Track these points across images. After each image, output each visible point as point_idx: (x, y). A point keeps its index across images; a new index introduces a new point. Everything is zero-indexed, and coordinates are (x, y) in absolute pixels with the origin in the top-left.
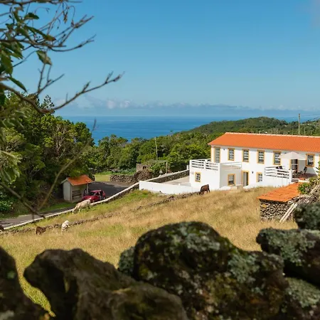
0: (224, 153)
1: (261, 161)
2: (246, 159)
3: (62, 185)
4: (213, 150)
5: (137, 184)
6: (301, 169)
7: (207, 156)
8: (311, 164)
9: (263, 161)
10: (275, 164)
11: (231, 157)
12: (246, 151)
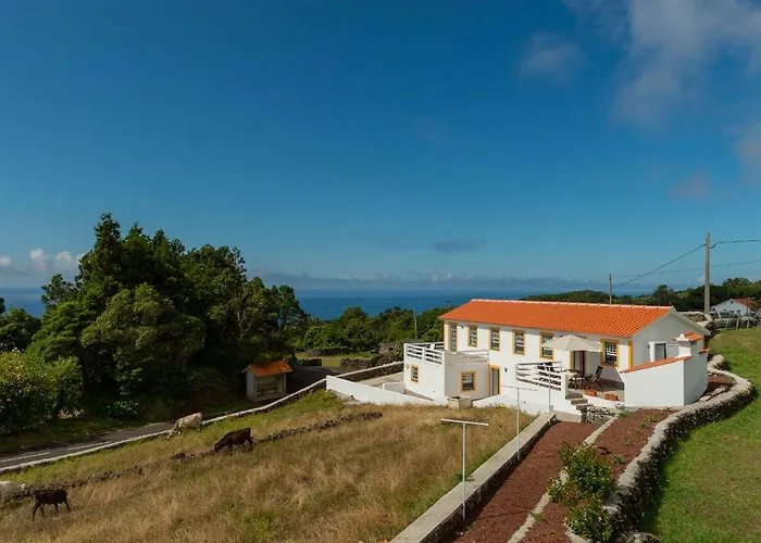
0: (463, 333)
1: (519, 349)
2: (495, 345)
3: (245, 374)
4: (446, 327)
5: (323, 380)
6: (590, 370)
7: (437, 338)
8: (611, 360)
9: (522, 349)
10: (543, 356)
11: (473, 341)
12: (495, 331)
